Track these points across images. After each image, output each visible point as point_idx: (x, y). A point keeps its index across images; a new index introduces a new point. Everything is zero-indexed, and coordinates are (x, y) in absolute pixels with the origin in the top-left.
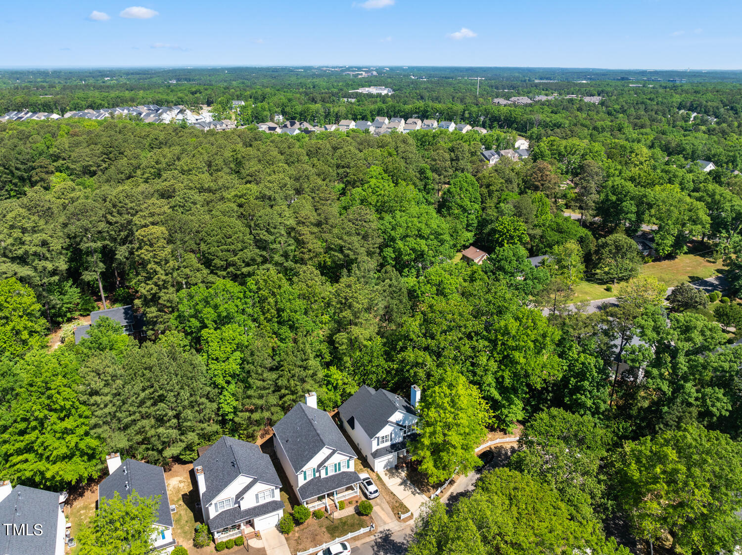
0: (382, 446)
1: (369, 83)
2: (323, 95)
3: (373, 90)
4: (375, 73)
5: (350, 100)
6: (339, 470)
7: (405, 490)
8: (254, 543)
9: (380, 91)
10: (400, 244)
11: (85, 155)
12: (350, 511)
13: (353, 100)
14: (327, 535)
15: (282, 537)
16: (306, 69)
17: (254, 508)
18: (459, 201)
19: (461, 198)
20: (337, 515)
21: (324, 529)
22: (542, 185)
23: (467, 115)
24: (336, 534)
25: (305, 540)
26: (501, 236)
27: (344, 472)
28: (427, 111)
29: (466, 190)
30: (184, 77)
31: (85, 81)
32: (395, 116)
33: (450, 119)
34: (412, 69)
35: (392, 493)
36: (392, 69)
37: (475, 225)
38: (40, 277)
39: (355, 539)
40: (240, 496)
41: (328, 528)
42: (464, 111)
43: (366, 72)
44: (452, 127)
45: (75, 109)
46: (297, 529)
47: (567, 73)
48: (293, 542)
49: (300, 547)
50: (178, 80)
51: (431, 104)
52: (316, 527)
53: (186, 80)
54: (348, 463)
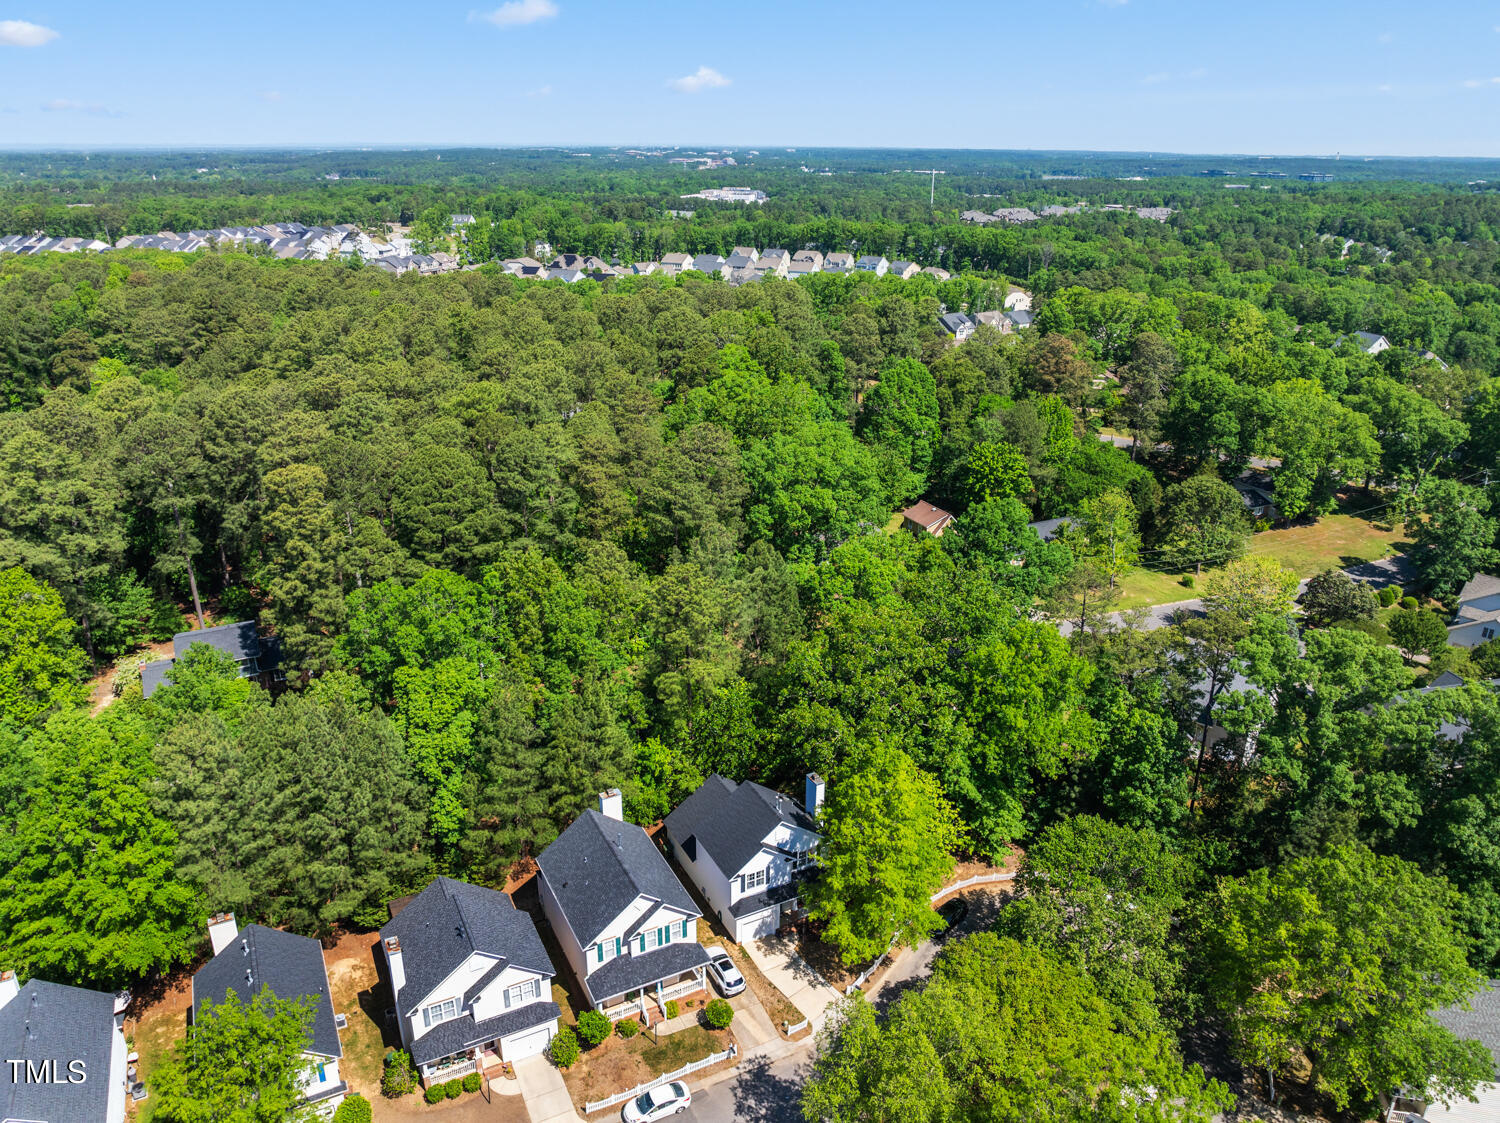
0: (750, 892)
1: (720, 180)
2: (630, 204)
3: (729, 195)
4: (731, 161)
5: (682, 213)
6: (668, 940)
7: (795, 978)
8: (501, 1086)
9: (743, 197)
10: (783, 497)
11: (159, 322)
12: (688, 1020)
13: (689, 214)
14: (644, 1068)
15: (557, 1074)
16: (596, 152)
17: (501, 1019)
18: (896, 413)
19: (901, 408)
20: (664, 1028)
21: (639, 1058)
22: (1058, 381)
23: (911, 244)
24: (663, 1066)
25: (601, 1078)
26: (979, 481)
27: (676, 945)
28: (834, 236)
29: (911, 391)
30: (354, 167)
31: (157, 174)
32: (771, 246)
33: (878, 251)
34: (804, 154)
35: (770, 984)
36: (765, 153)
37: (929, 459)
38: (72, 565)
39: (699, 1075)
40: (473, 994)
41: (646, 1055)
42: (906, 235)
43: (714, 158)
44: (882, 267)
45: (138, 231)
46: (585, 1057)
47: (1105, 161)
48: (578, 1083)
49: (591, 1093)
50: (344, 173)
51: (841, 221)
52: (624, 1053)
53: (358, 173)
54: (685, 926)
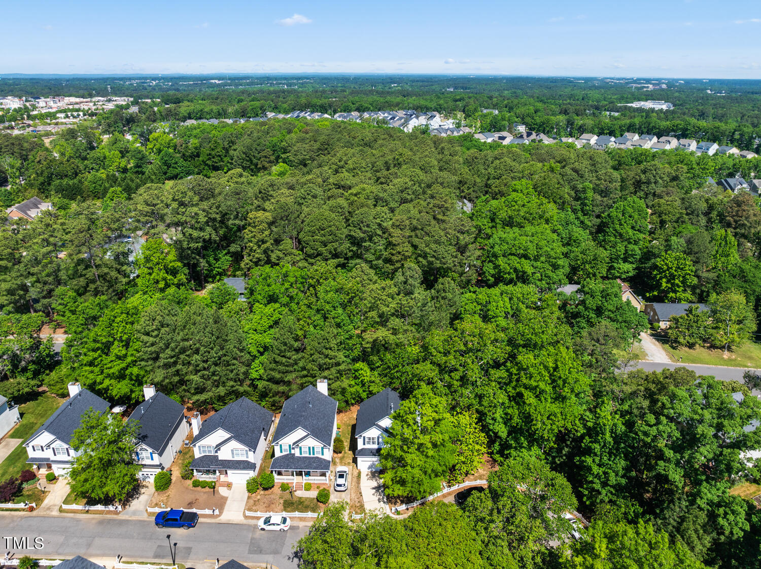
0: (367, 446)
1: (649, 97)
2: (578, 107)
3: (648, 105)
4: (664, 86)
5: (612, 113)
6: (314, 454)
7: (374, 495)
8: (223, 491)
9: (655, 106)
10: (501, 261)
12: (313, 494)
13: (616, 114)
14: (281, 507)
15: (247, 494)
16: (587, 80)
17: (229, 461)
20: (299, 494)
21: (282, 501)
24: (289, 509)
25: (262, 504)
27: (317, 457)
29: (630, 216)
31: (375, 86)
32: (648, 133)
34: (712, 82)
35: (361, 493)
36: (688, 82)
37: (638, 257)
38: (189, 241)
39: (301, 519)
40: (218, 447)
41: (285, 502)
42: (735, 130)
43: (654, 84)
44: (714, 148)
45: (345, 111)
46: (262, 492)
48: (251, 502)
49: (254, 508)
50: (456, 88)
52: (277, 497)
53: (462, 88)
54: (322, 450)
